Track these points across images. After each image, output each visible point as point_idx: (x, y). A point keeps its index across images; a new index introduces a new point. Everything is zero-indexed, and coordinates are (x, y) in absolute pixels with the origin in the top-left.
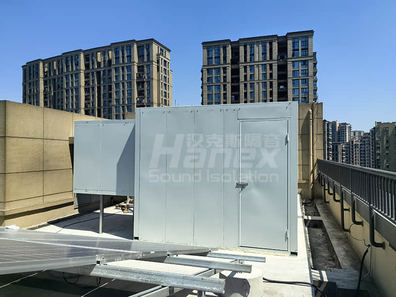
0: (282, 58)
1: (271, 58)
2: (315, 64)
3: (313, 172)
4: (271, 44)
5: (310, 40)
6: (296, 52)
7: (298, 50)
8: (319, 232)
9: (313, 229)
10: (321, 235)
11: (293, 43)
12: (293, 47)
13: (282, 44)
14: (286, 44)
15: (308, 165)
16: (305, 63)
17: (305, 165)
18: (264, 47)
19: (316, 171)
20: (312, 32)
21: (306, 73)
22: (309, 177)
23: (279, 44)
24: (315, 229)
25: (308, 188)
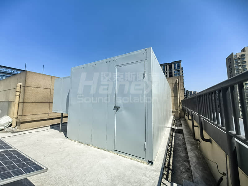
0: (170, 70)
1: (166, 70)
2: (183, 71)
3: (179, 106)
4: (166, 66)
5: (180, 64)
6: (175, 68)
7: (176, 67)
8: (180, 136)
9: (177, 134)
10: (182, 138)
11: (174, 65)
12: (174, 66)
13: (170, 66)
14: (172, 65)
15: (177, 103)
16: (179, 71)
17: (176, 103)
18: (164, 67)
19: (181, 106)
20: (181, 61)
21: (179, 74)
22: (178, 108)
23: (169, 66)
24: (179, 134)
25: (178, 113)
